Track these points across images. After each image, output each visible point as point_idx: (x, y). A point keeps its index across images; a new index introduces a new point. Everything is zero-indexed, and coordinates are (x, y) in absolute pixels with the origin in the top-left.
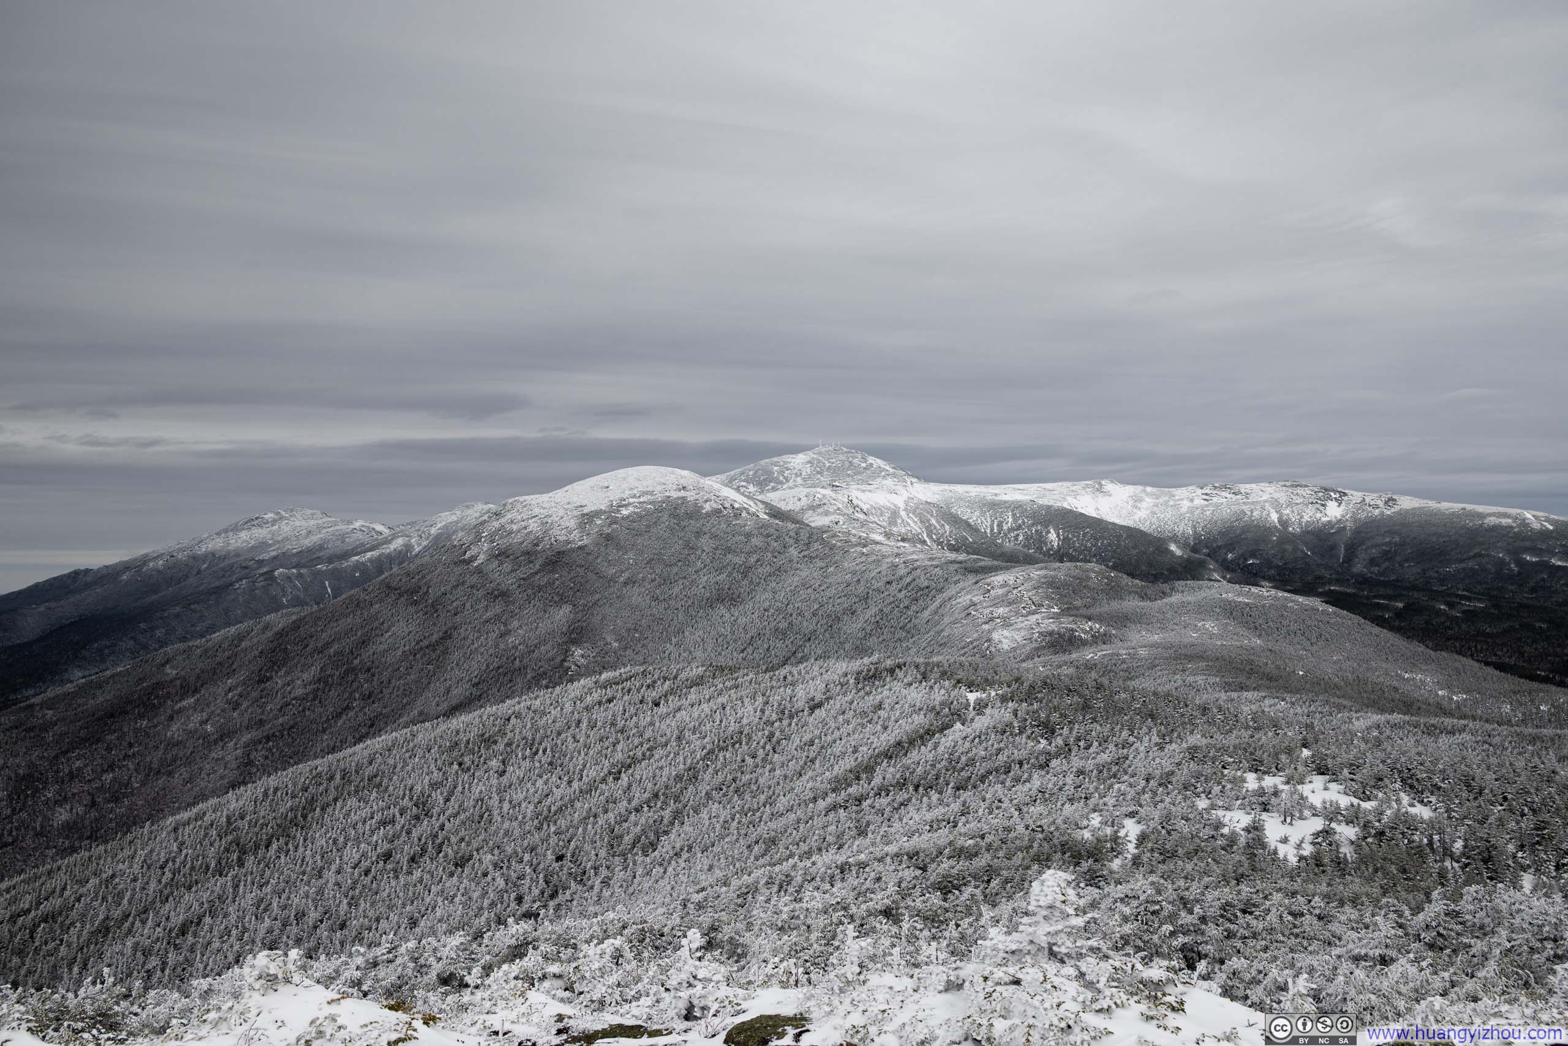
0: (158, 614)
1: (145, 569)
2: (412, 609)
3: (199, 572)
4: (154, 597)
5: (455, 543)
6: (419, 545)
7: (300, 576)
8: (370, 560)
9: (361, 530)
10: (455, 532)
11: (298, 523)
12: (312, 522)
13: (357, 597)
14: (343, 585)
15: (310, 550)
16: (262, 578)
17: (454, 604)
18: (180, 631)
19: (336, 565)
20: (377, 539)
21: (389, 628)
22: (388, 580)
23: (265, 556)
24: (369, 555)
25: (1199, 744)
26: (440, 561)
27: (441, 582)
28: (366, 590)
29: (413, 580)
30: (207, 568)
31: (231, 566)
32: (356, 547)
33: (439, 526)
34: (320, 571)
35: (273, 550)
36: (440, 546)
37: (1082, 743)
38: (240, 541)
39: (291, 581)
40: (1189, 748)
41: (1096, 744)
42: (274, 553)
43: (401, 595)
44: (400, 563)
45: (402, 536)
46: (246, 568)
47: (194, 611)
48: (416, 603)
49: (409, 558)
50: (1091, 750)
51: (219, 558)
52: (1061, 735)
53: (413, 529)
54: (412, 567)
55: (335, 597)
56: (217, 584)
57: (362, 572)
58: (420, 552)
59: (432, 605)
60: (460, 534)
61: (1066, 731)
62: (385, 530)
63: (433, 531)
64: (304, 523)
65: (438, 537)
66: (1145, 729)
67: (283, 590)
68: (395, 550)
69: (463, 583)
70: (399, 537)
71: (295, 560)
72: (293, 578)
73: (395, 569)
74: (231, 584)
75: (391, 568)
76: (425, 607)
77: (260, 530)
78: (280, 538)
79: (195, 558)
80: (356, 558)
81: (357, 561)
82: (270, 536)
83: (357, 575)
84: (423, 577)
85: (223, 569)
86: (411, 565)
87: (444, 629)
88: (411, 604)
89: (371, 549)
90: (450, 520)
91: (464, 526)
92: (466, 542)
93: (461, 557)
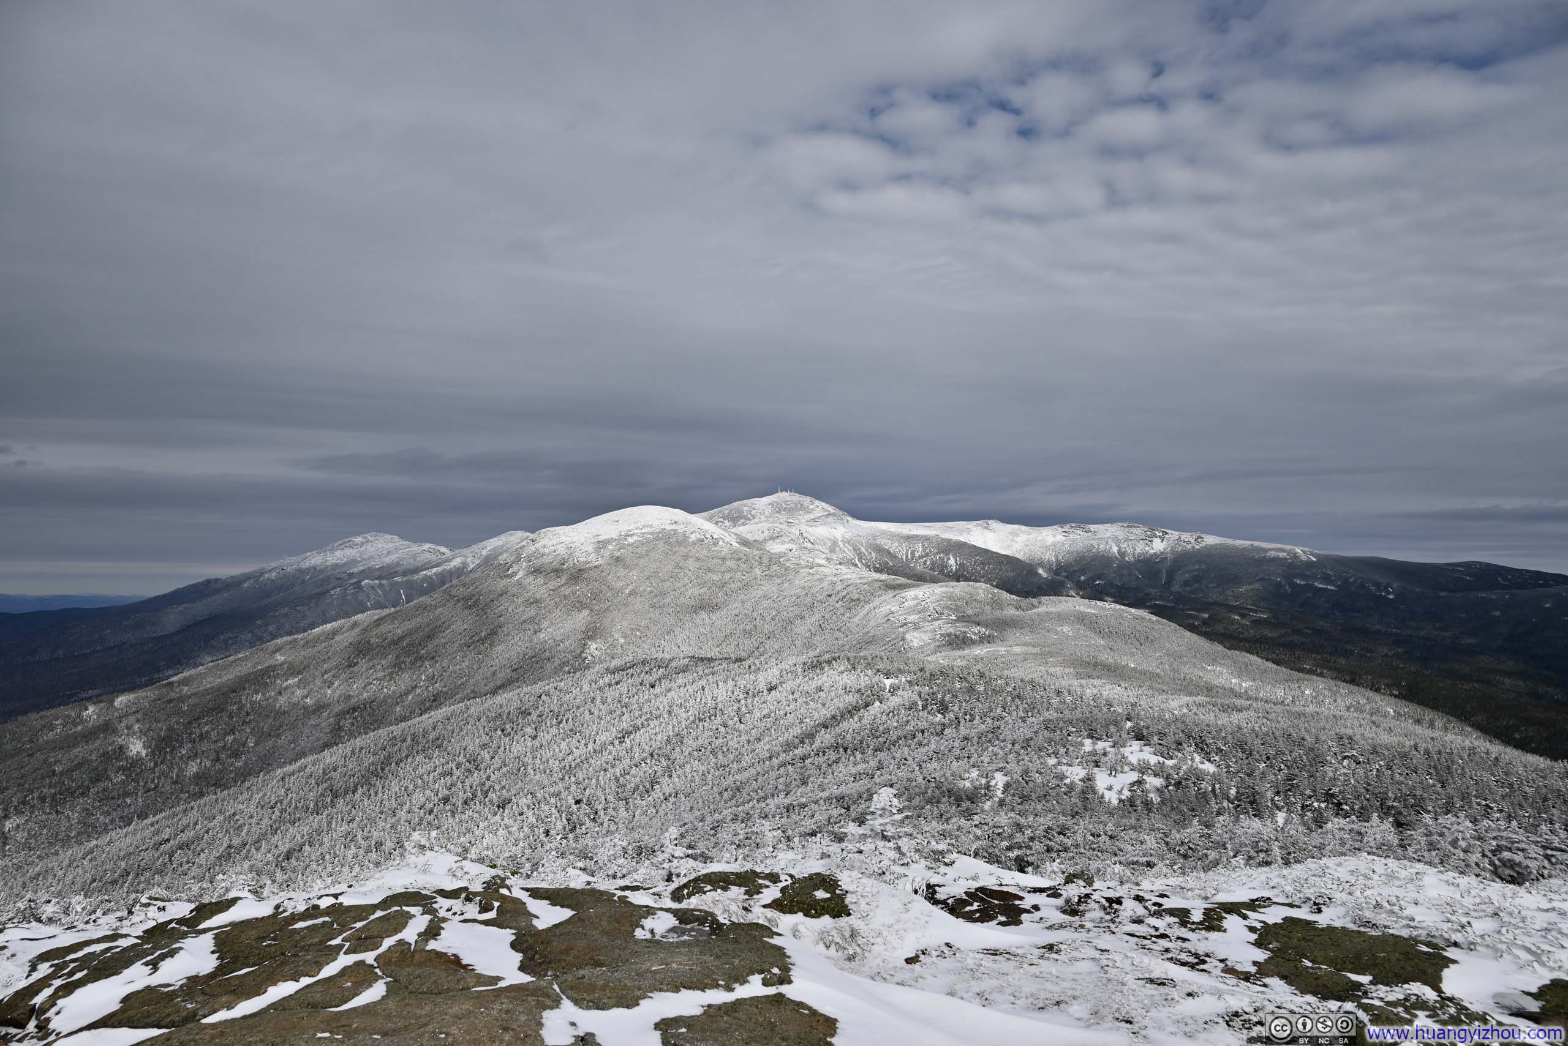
0: (271, 614)
1: (261, 579)
2: (466, 612)
3: (303, 582)
4: (269, 600)
5: (501, 562)
6: (473, 563)
7: (381, 585)
8: (435, 574)
9: (429, 552)
10: (501, 554)
11: (380, 545)
12: (391, 545)
13: (425, 602)
14: (414, 593)
15: (389, 566)
16: (351, 587)
17: (500, 608)
18: (287, 627)
19: (410, 577)
20: (441, 559)
21: (449, 625)
22: (449, 590)
23: (355, 570)
24: (434, 570)
25: (1051, 718)
26: (488, 575)
27: (490, 591)
28: (433, 598)
29: (469, 590)
30: (310, 579)
31: (328, 577)
32: (424, 565)
33: (489, 549)
34: (396, 582)
35: (361, 566)
36: (490, 564)
37: (968, 717)
38: (336, 558)
39: (374, 590)
40: (1044, 721)
41: (978, 718)
42: (362, 568)
43: (458, 601)
44: (459, 577)
45: (460, 556)
46: (340, 579)
47: (299, 612)
48: (470, 607)
49: (465, 573)
50: (975, 722)
51: (320, 571)
52: (952, 711)
53: (469, 551)
54: (468, 580)
55: (407, 602)
56: (318, 591)
57: (429, 583)
58: (473, 569)
59: (482, 609)
60: (505, 555)
61: (956, 708)
62: (447, 552)
63: (484, 553)
64: (385, 545)
65: (487, 558)
66: (1014, 707)
67: (368, 597)
68: (455, 567)
69: (506, 593)
70: (457, 557)
71: (377, 573)
72: (376, 587)
73: (454, 582)
74: (328, 591)
75: (451, 581)
76: (477, 610)
77: (351, 550)
78: (366, 557)
79: (300, 571)
80: (424, 572)
81: (426, 575)
82: (358, 555)
83: (425, 585)
84: (476, 588)
85: (322, 580)
86: (467, 578)
87: (492, 627)
88: (466, 608)
89: (437, 566)
90: (497, 545)
91: (508, 550)
92: (509, 561)
93: (505, 573)
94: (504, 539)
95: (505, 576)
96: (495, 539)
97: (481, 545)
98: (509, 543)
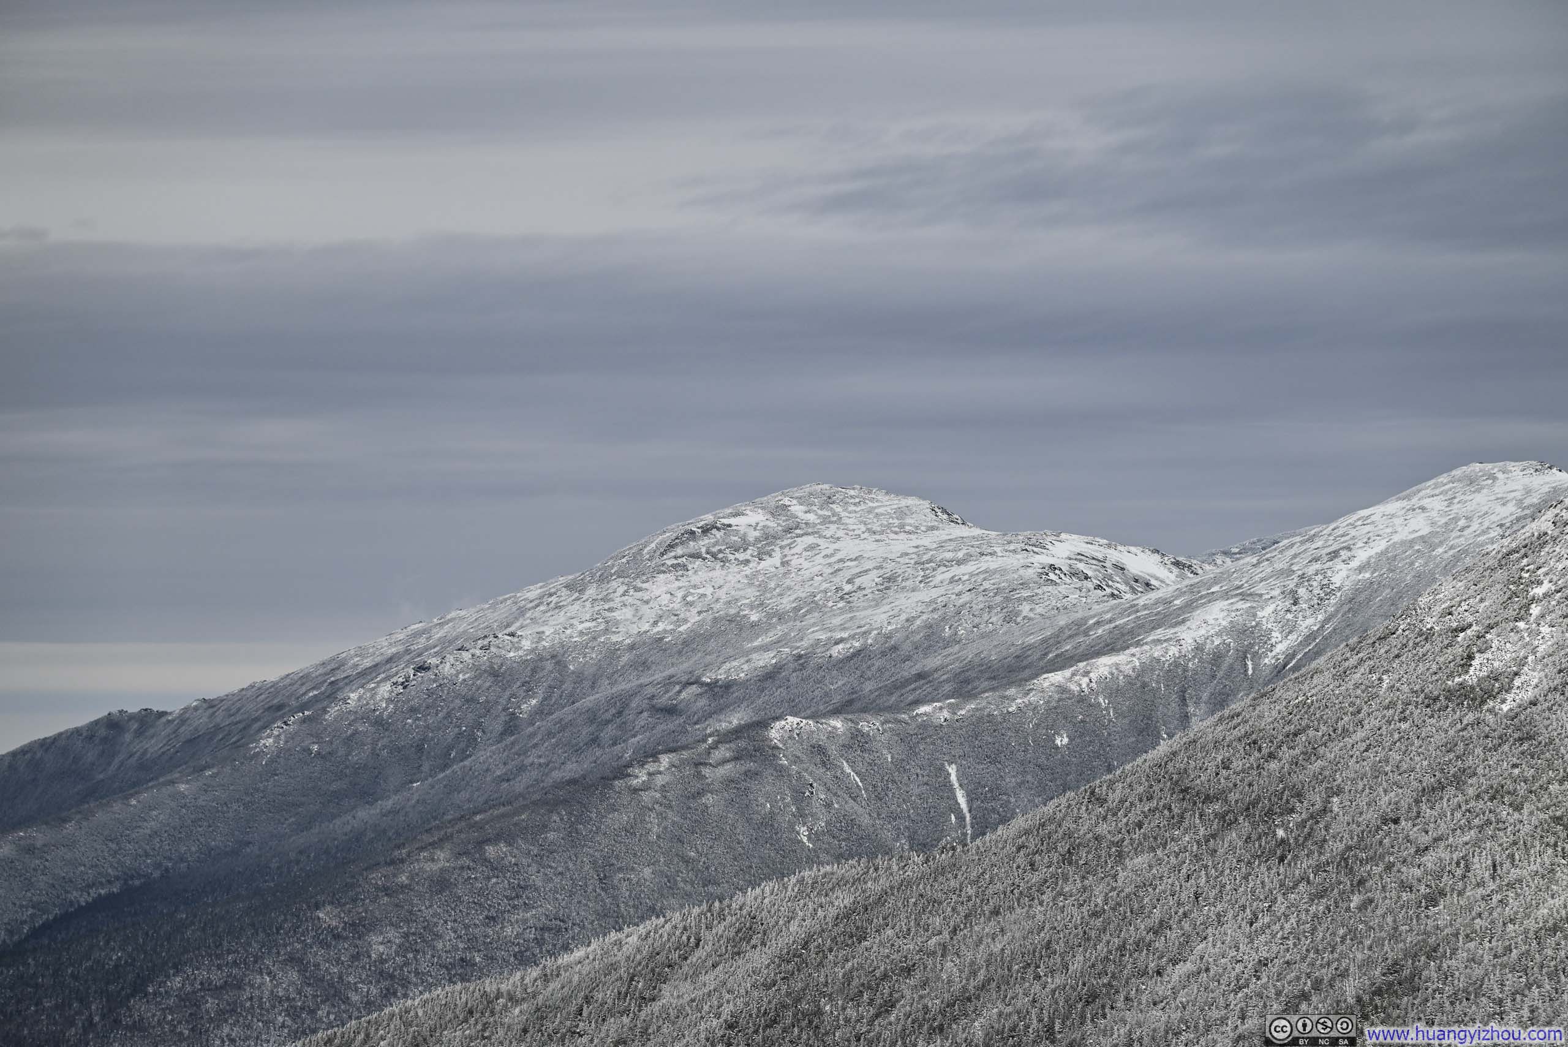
0: (377, 877)
1: (333, 711)
2: (1267, 875)
3: (512, 726)
4: (365, 814)
5: (1430, 622)
6: (1289, 629)
7: (858, 742)
8: (1111, 687)
9: (1074, 574)
10: (1425, 580)
11: (849, 547)
12: (900, 544)
13: (1068, 824)
14: (1010, 781)
15: (891, 650)
16: (723, 752)
17: (1429, 860)
18: (448, 940)
19: (986, 703)
20: (1133, 608)
21: (1186, 941)
22: (1180, 763)
23: (737, 669)
24: (1103, 666)
26: (1370, 692)
27: (1377, 772)
28: (1102, 801)
29: (1273, 765)
30: (540, 712)
31: (621, 704)
32: (1057, 639)
33: (1362, 555)
34: (927, 727)
35: (765, 648)
36: (1374, 633)
38: (649, 614)
39: (826, 762)
42: (765, 660)
43: (1226, 821)
44: (1220, 701)
45: (1226, 595)
46: (671, 711)
47: (496, 868)
48: (1282, 852)
49: (1251, 683)
51: (579, 677)
53: (1266, 569)
54: (1269, 714)
55: (982, 827)
56: (572, 769)
57: (1079, 732)
58: (1290, 656)
59: (1344, 862)
60: (1448, 589)
62: (1163, 573)
63: (1341, 575)
64: (869, 547)
65: (1356, 601)
67: (799, 797)
68: (1199, 648)
69: (1458, 781)
70: (1212, 598)
71: (838, 684)
72: (833, 750)
73: (1202, 724)
74: (622, 772)
75: (1185, 719)
76: (1318, 869)
77: (718, 573)
78: (786, 603)
79: (496, 674)
80: (1058, 677)
81: (1062, 689)
82: (751, 593)
83: (1062, 740)
84: (1311, 753)
85: (592, 716)
86: (1264, 706)
87: (1392, 951)
88: (1263, 856)
89: (1110, 647)
90: (1403, 535)
91: (1457, 558)
92: (1470, 619)
93: (1451, 676)
94: (1436, 505)
95: (1450, 694)
96: (1393, 506)
97: (1325, 537)
98: (1462, 523)
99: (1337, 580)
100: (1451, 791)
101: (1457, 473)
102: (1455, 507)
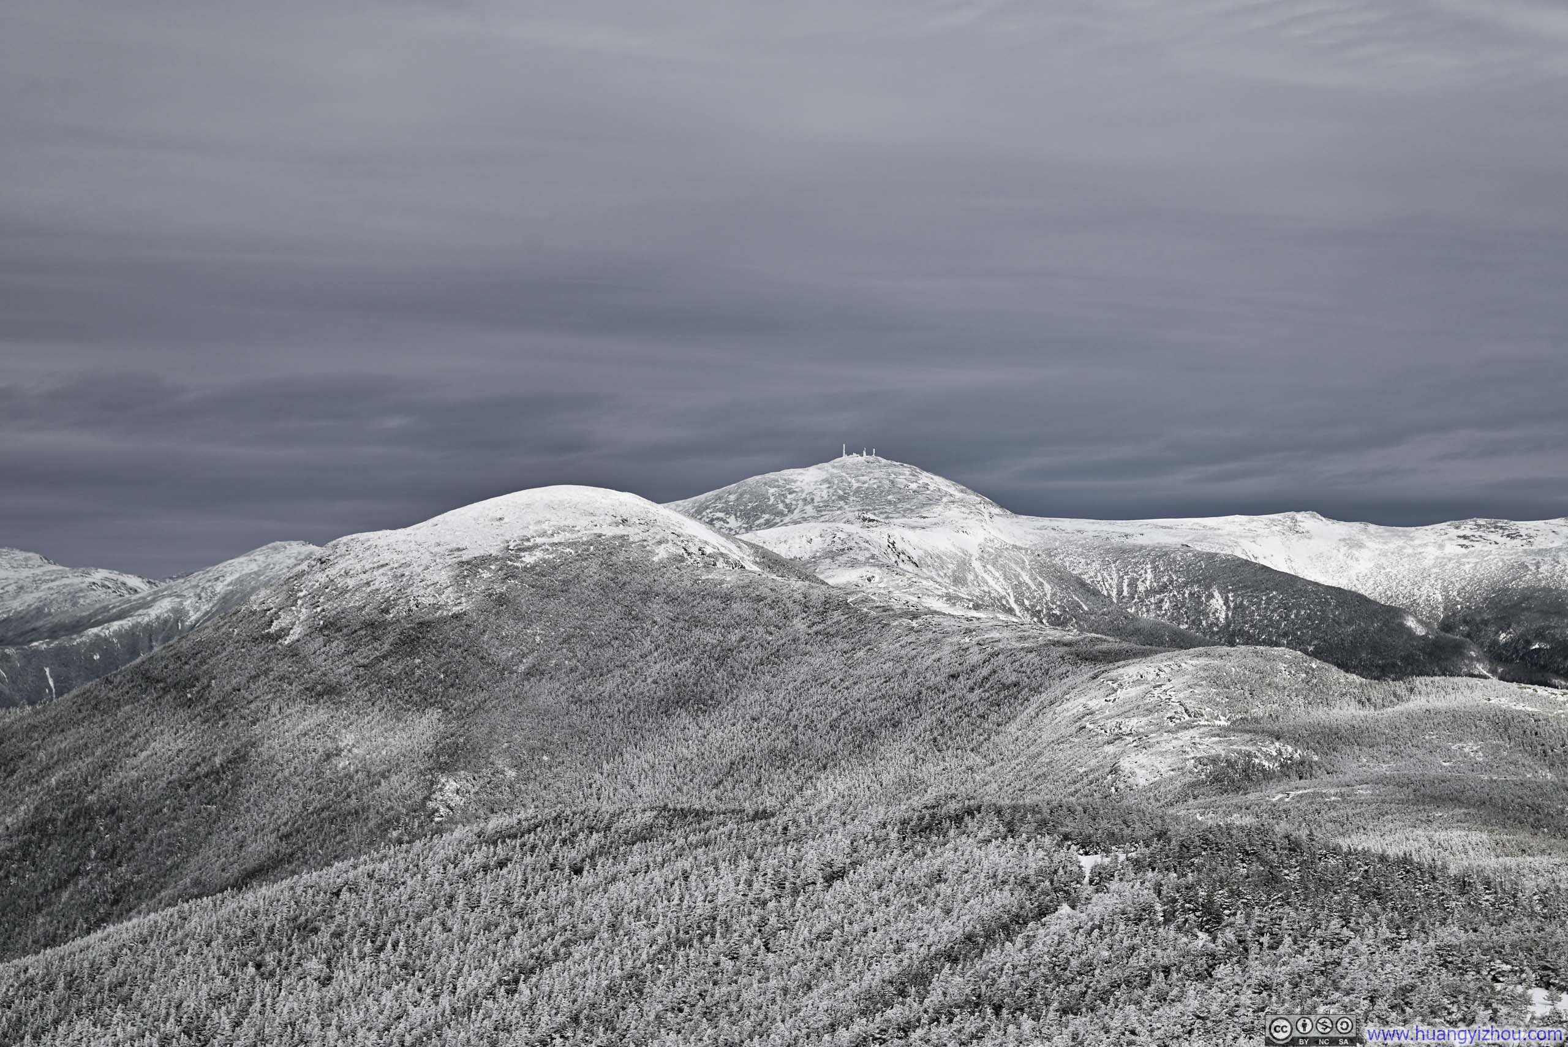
2: (182, 714)
5: (255, 607)
6: (197, 609)
8: (118, 634)
9: (103, 586)
10: (254, 590)
11: (3, 574)
12: (25, 572)
13: (96, 692)
14: (73, 674)
15: (20, 617)
17: (253, 706)
19: (63, 640)
20: (129, 601)
21: (147, 741)
22: (146, 666)
24: (116, 625)
25: (1456, 942)
26: (229, 636)
27: (231, 670)
28: (111, 682)
29: (187, 667)
32: (95, 614)
33: (229, 579)
34: (36, 650)
36: (231, 611)
37: (1265, 939)
40: (1439, 948)
41: (1288, 940)
43: (166, 691)
44: (167, 639)
45: (170, 596)
48: (190, 703)
49: (181, 632)
50: (1281, 950)
52: (1231, 925)
53: (188, 584)
54: (185, 645)
55: (60, 693)
57: (105, 653)
58: (197, 621)
59: (216, 708)
60: (263, 593)
61: (1239, 919)
62: (143, 586)
63: (220, 588)
64: (11, 573)
65: (226, 599)
66: (1367, 918)
68: (158, 618)
69: (266, 673)
70: (164, 597)
73: (157, 648)
75: (151, 648)
76: (204, 711)
80: (95, 630)
81: (97, 635)
83: (96, 657)
84: (203, 662)
86: (183, 642)
87: (236, 744)
88: (182, 705)
89: (120, 616)
90: (247, 571)
91: (269, 581)
92: (272, 606)
93: (264, 629)
94: (261, 558)
95: (263, 637)
96: (242, 559)
97: (213, 571)
98: (272, 566)
99: (218, 590)
100: (263, 677)
101: (270, 545)
102: (269, 560)
